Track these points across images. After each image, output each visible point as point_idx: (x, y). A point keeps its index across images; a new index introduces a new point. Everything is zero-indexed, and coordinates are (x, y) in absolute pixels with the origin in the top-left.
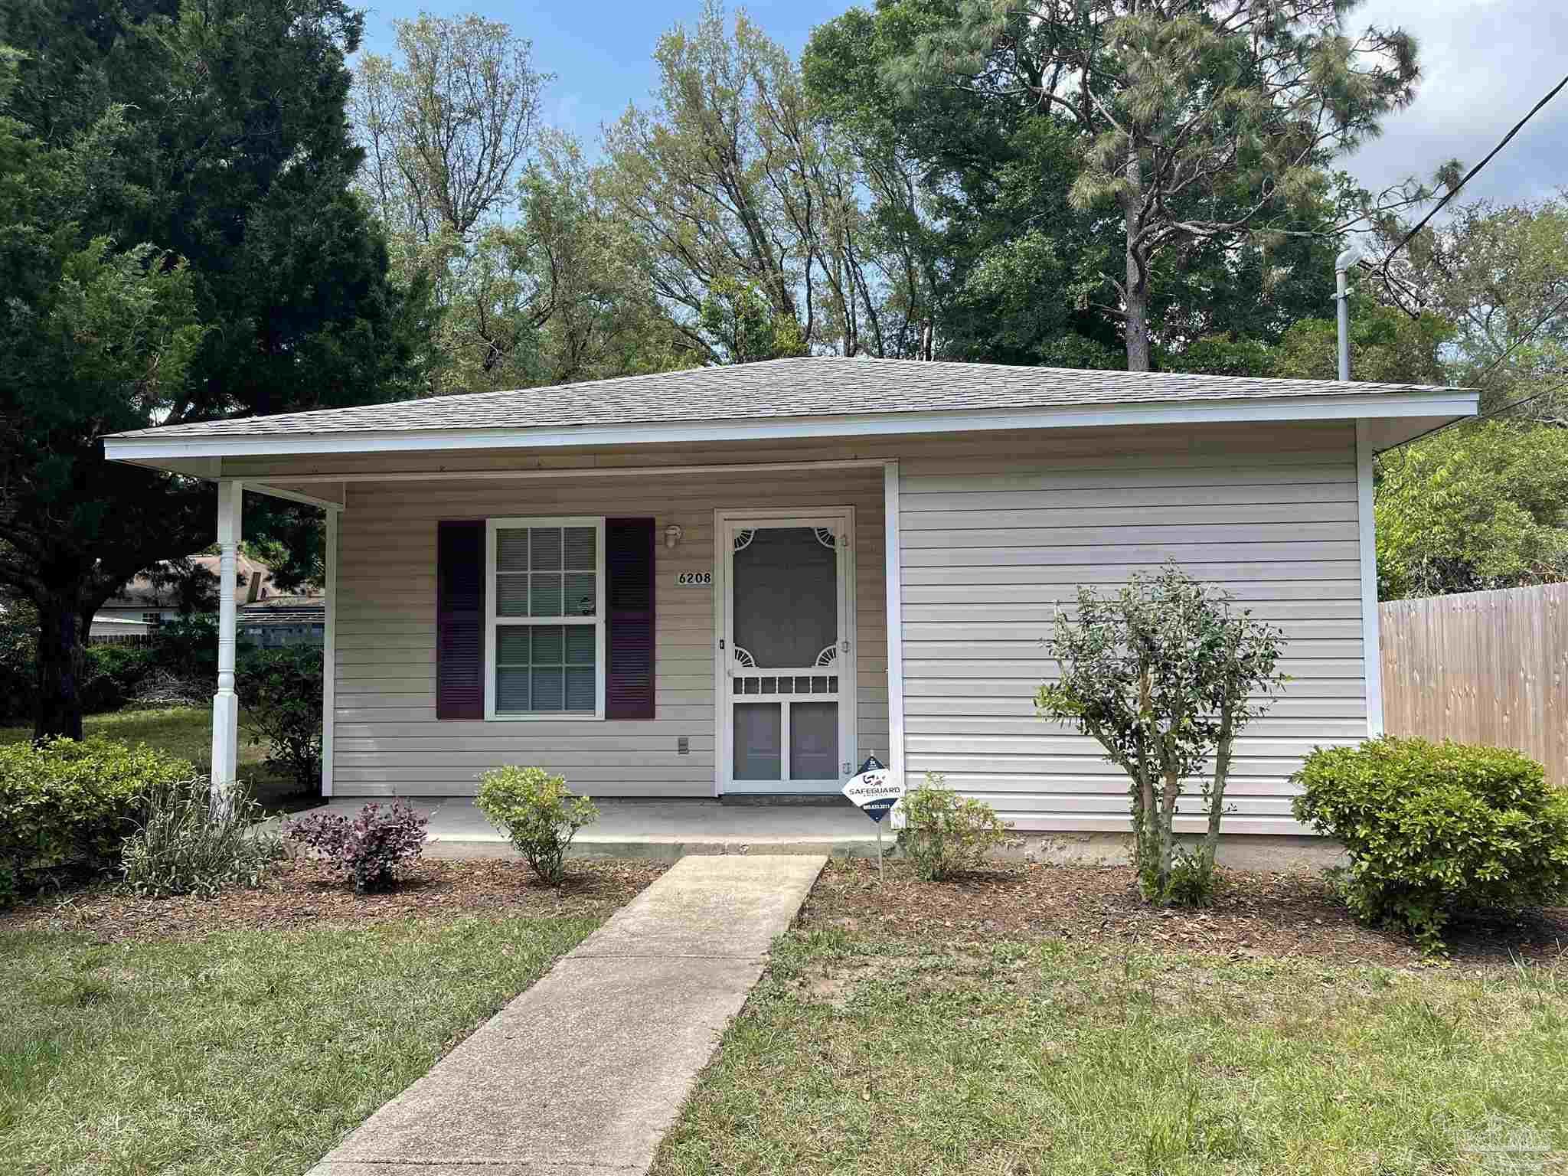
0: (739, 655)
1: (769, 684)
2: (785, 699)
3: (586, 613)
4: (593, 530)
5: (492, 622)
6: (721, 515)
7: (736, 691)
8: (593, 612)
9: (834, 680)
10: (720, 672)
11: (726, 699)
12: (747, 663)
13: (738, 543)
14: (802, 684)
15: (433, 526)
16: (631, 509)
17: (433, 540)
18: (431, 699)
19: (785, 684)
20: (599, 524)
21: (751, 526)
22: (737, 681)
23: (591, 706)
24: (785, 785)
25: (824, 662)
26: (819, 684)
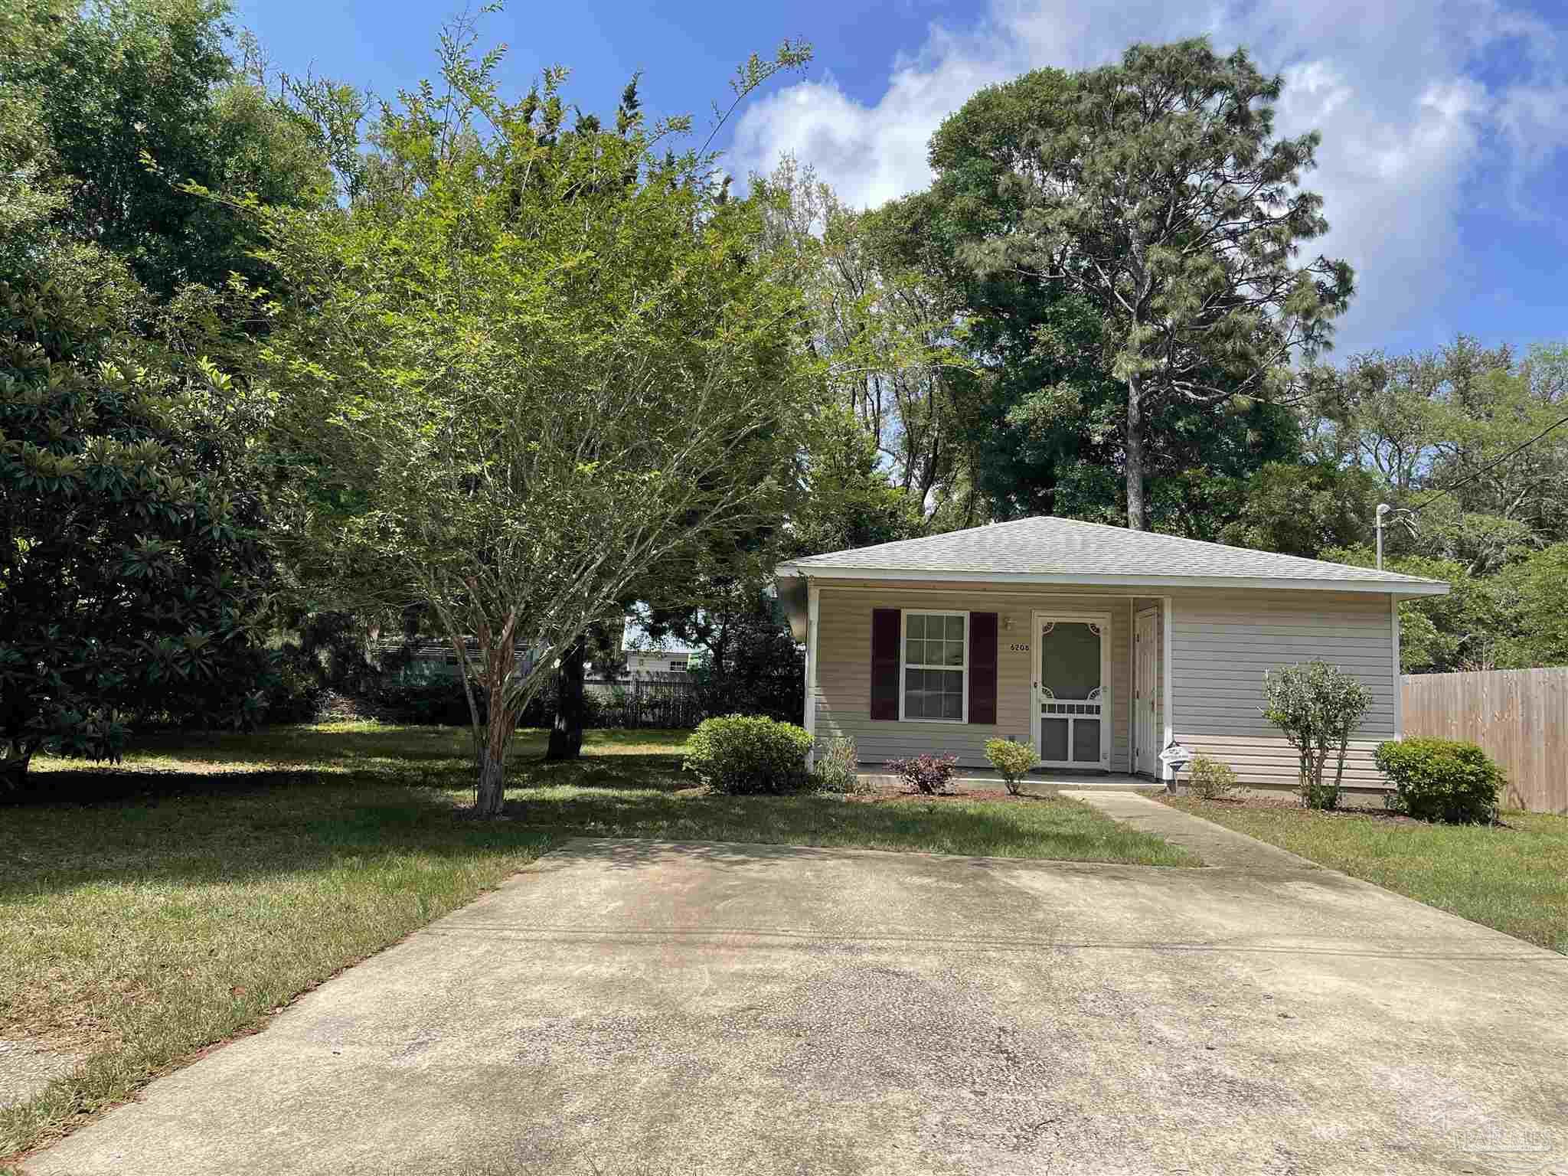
0: (1044, 691)
1: (1061, 709)
2: (1071, 717)
3: (957, 664)
4: (962, 618)
5: (903, 666)
6: (1036, 613)
7: (1043, 711)
8: (962, 664)
9: (1098, 707)
10: (1034, 702)
11: (1037, 717)
12: (1049, 696)
13: (1045, 629)
14: (1080, 710)
15: (869, 612)
16: (984, 608)
17: (870, 619)
18: (868, 710)
19: (1071, 709)
20: (966, 615)
21: (1054, 620)
22: (1044, 706)
23: (960, 717)
24: (1070, 764)
25: (1093, 697)
26: (1090, 709)
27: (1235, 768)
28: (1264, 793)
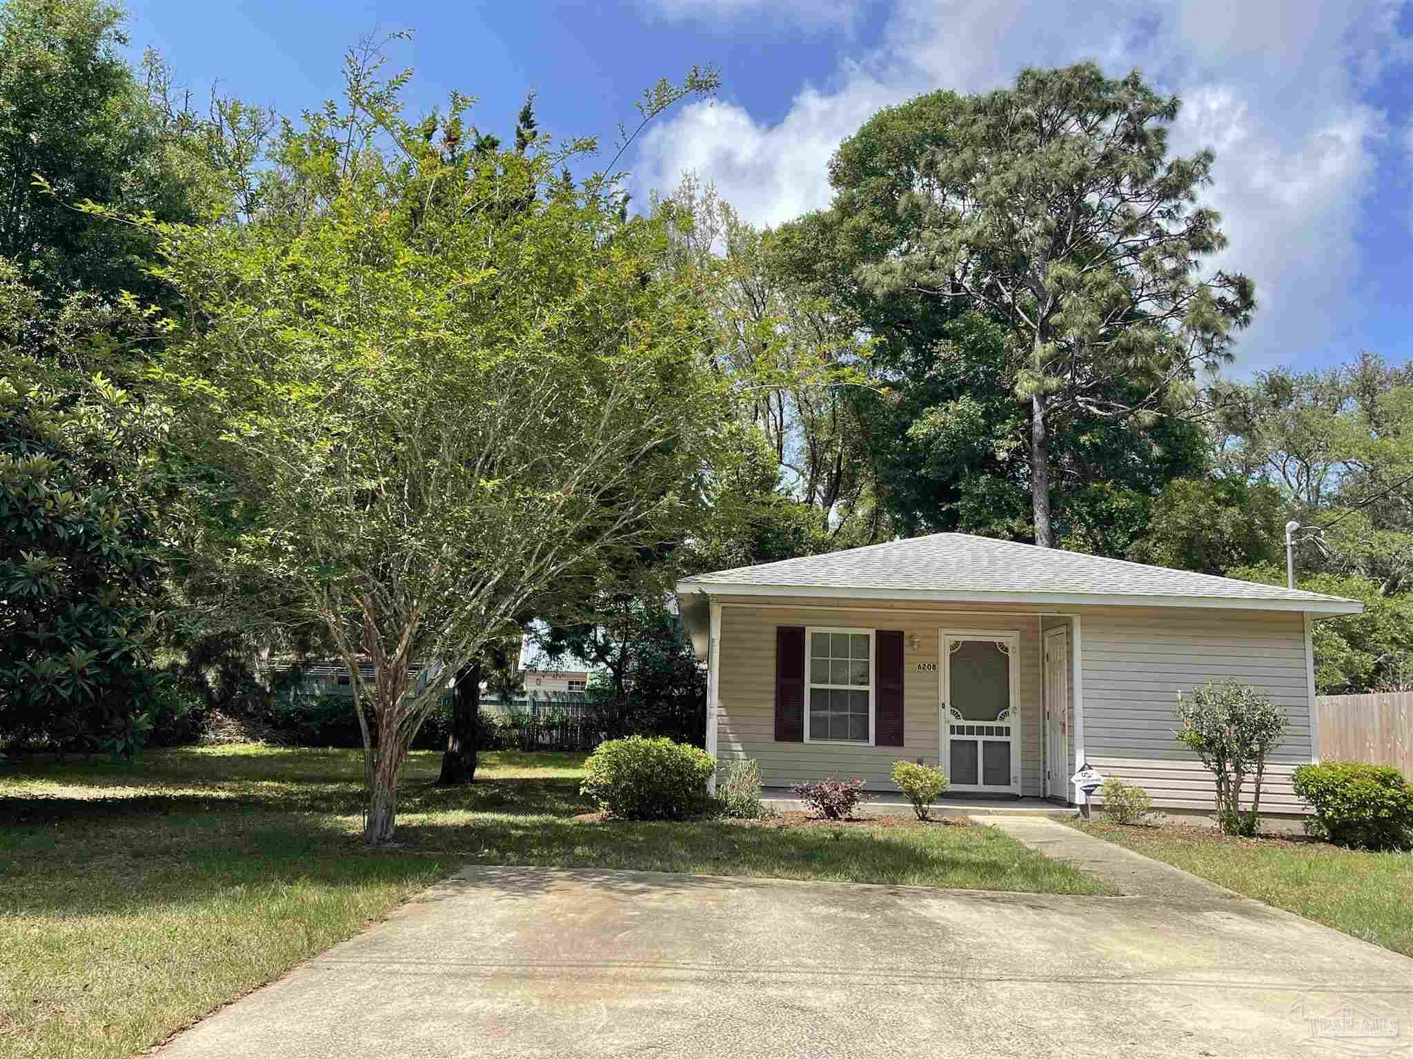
0: (953, 712)
1: (970, 730)
2: (980, 739)
3: (862, 684)
4: (867, 637)
5: (808, 686)
6: (942, 632)
7: (952, 732)
8: (868, 683)
9: (1008, 729)
10: (942, 720)
11: (946, 738)
12: (958, 717)
13: (952, 648)
14: (990, 731)
15: (774, 630)
16: (888, 626)
17: (773, 637)
18: (772, 730)
19: (980, 731)
20: (872, 633)
21: (962, 639)
22: (952, 727)
23: (867, 738)
24: (981, 787)
25: (1002, 719)
26: (1000, 731)
27: (1149, 793)
28: (1181, 819)
